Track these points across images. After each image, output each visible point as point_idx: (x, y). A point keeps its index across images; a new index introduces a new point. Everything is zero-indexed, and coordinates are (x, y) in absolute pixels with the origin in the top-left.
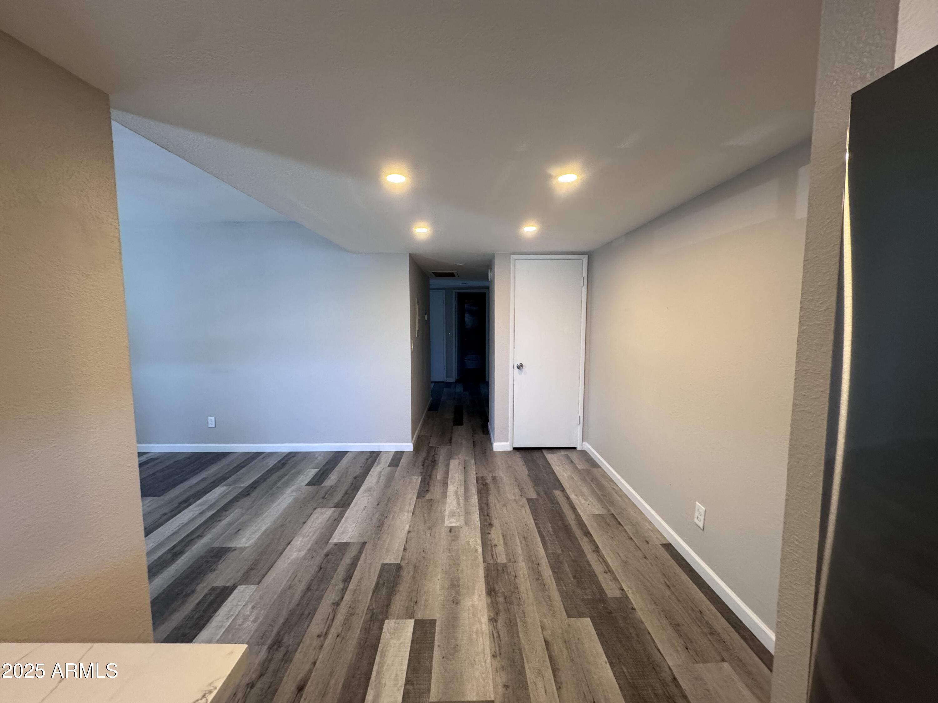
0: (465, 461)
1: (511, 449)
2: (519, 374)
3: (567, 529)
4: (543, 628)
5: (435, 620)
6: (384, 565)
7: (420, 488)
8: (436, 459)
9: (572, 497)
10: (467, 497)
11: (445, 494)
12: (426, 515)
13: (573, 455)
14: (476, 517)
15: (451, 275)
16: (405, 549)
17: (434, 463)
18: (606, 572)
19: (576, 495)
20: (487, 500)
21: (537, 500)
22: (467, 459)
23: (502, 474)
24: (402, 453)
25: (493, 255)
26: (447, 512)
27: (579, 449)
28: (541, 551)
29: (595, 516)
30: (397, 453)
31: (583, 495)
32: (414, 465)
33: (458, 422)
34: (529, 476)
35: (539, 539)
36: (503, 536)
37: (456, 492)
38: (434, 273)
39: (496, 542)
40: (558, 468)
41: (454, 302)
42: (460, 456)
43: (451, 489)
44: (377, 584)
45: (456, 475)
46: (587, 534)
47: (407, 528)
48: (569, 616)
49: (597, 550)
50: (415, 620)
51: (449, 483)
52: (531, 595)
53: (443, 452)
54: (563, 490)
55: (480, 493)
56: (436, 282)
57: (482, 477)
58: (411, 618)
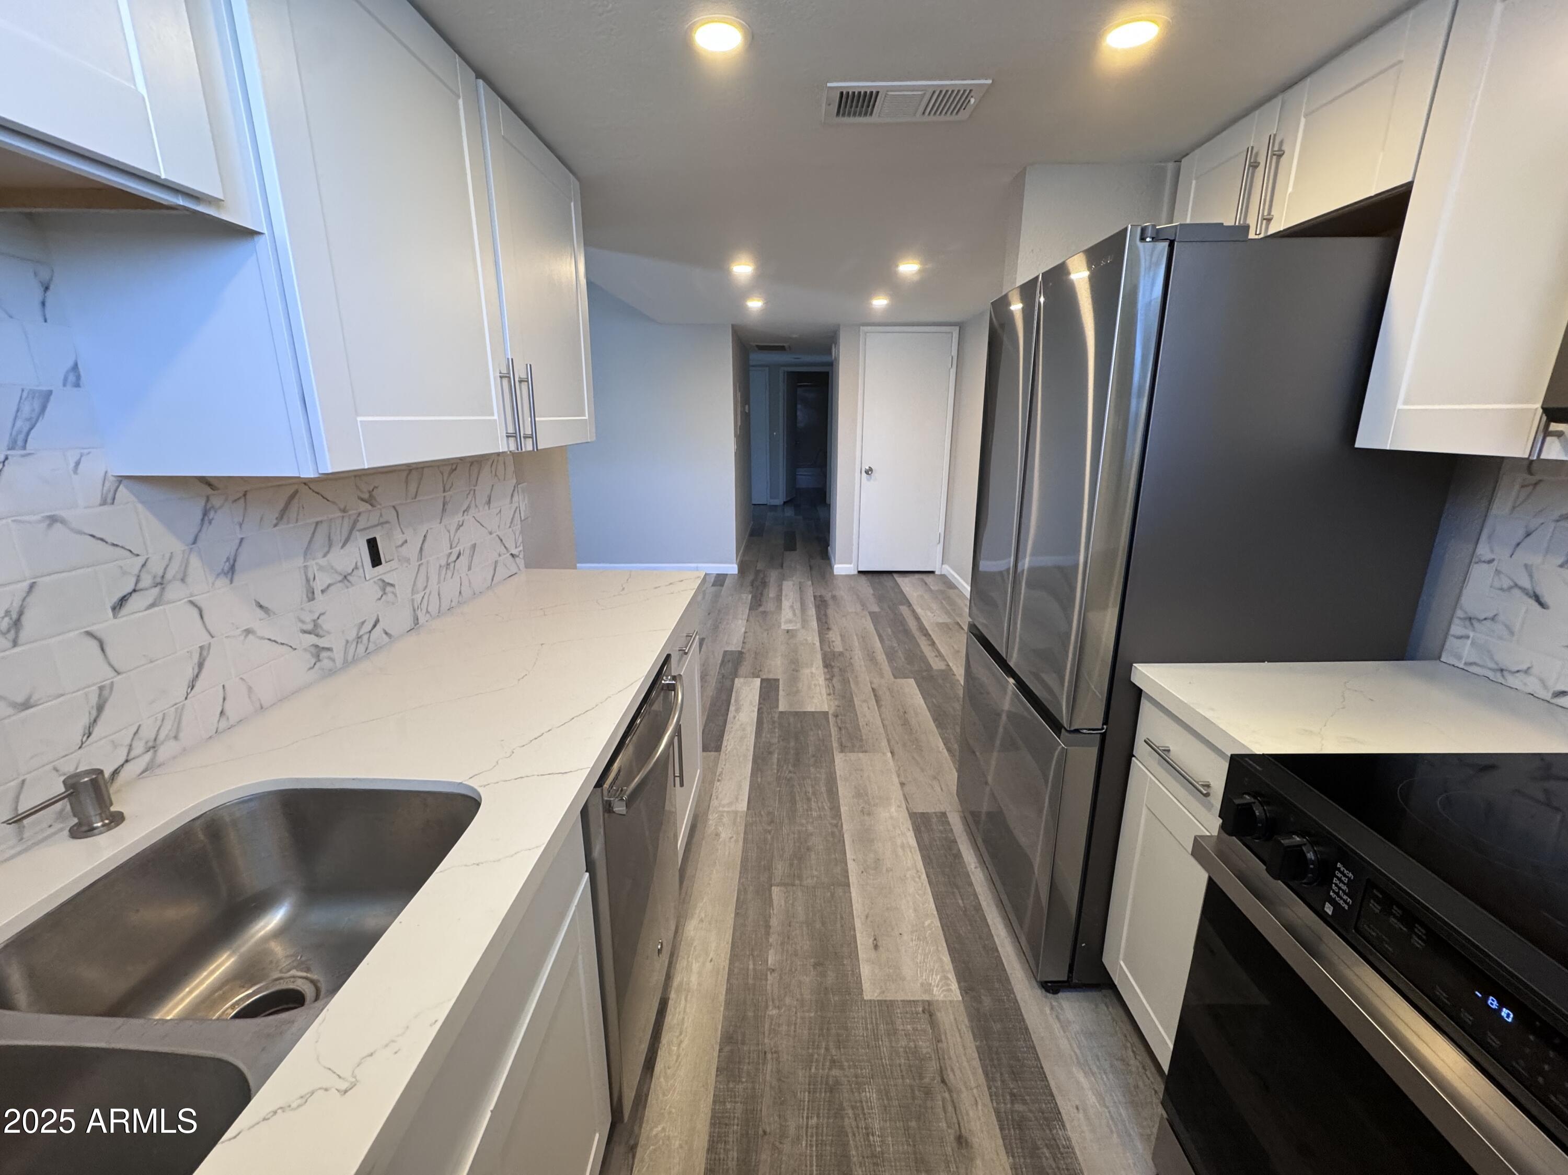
0: (800, 582)
1: (856, 572)
2: (868, 480)
3: (907, 632)
4: (871, 683)
5: (778, 680)
6: (725, 652)
7: (751, 603)
8: (767, 581)
9: (919, 610)
10: (803, 609)
11: (779, 607)
12: (761, 621)
13: (929, 579)
14: (814, 624)
15: (782, 348)
16: (744, 643)
17: (764, 584)
18: (936, 656)
19: (922, 609)
20: (826, 612)
21: (880, 612)
22: (802, 580)
23: (842, 592)
24: (724, 576)
25: (839, 326)
26: (783, 620)
27: (937, 573)
28: (878, 645)
29: (939, 625)
30: (718, 575)
31: (930, 609)
32: (742, 585)
33: (790, 546)
34: (873, 595)
35: (877, 638)
36: (841, 635)
37: (792, 607)
38: (757, 346)
39: (834, 639)
40: (908, 590)
41: (782, 387)
42: (794, 579)
43: (786, 604)
44: (723, 661)
45: (791, 595)
46: (927, 635)
47: (743, 630)
48: (895, 677)
49: (933, 644)
50: (762, 681)
51: (783, 599)
52: (864, 668)
53: (773, 575)
54: (910, 605)
55: (818, 607)
56: (757, 358)
57: (820, 596)
58: (758, 677)
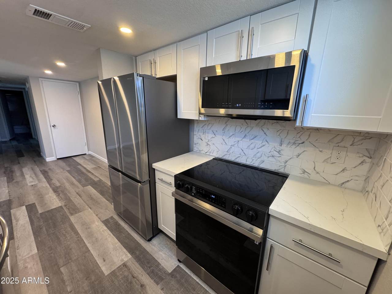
1: (56, 159)
2: (54, 129)
3: (83, 173)
4: (75, 191)
5: (35, 203)
7: (7, 180)
9: (85, 166)
10: (37, 176)
11: (24, 178)
12: (16, 186)
13: (85, 156)
14: (44, 180)
16: (9, 196)
17: (12, 171)
18: (95, 177)
20: (48, 174)
21: (70, 170)
22: (32, 166)
23: (53, 167)
25: (28, 77)
26: (28, 182)
27: (87, 154)
28: (74, 180)
29: (93, 168)
31: (88, 164)
33: (21, 156)
34: (66, 165)
36: (57, 181)
37: (30, 177)
40: (79, 160)
42: (27, 167)
45: (29, 172)
46: (90, 172)
47: (7, 191)
48: (83, 187)
49: (93, 174)
51: (25, 175)
52: (71, 188)
54: (81, 165)
55: (43, 174)
57: (43, 170)
58: (23, 205)
